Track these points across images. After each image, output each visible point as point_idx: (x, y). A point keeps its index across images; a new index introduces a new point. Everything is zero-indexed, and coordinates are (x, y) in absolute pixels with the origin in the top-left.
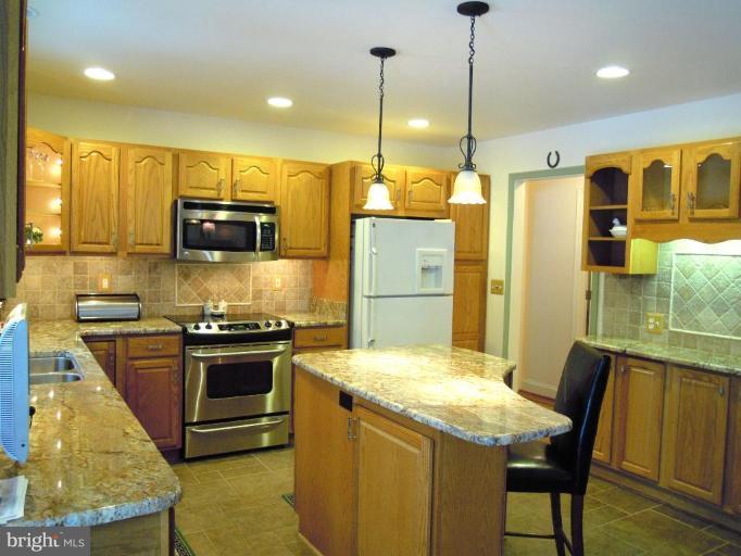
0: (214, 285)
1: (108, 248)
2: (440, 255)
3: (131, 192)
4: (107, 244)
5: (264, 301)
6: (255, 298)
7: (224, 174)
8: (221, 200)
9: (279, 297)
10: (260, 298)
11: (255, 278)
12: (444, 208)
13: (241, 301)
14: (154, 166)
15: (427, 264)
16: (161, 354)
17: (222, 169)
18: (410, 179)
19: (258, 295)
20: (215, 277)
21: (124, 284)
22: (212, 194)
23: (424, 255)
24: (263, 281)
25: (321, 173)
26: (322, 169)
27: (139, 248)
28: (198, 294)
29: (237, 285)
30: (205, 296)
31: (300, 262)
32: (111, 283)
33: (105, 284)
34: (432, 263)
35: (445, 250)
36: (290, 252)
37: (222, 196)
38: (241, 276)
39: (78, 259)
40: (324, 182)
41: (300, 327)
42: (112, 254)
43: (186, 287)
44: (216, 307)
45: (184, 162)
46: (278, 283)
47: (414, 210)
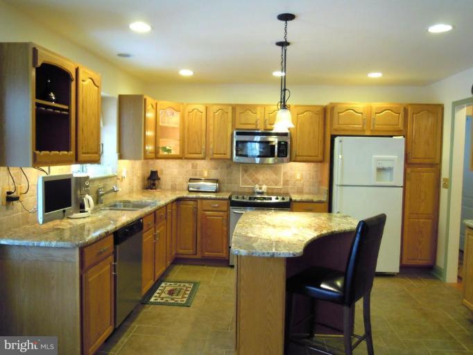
0: (261, 176)
1: (201, 156)
2: (393, 160)
3: (211, 128)
4: (200, 154)
5: (290, 186)
6: (284, 185)
7: (259, 116)
8: (259, 130)
9: (299, 184)
10: (288, 185)
11: (285, 173)
12: (402, 129)
13: (276, 185)
14: (223, 114)
15: (381, 166)
16: (218, 209)
17: (258, 113)
18: (374, 111)
19: (286, 183)
20: (262, 172)
21: (214, 175)
22: (253, 127)
23: (378, 160)
24: (289, 175)
25: (318, 111)
26: (319, 109)
27: (215, 156)
28: (253, 181)
29: (274, 176)
30: (256, 181)
31: (313, 164)
32: (208, 174)
33: (206, 174)
34: (386, 165)
35: (396, 157)
36: (298, 158)
37: (258, 128)
38: (276, 172)
39: (193, 161)
40: (321, 116)
41: (295, 201)
42: (203, 159)
43: (246, 177)
44: (260, 188)
45: (238, 110)
46: (298, 177)
47: (377, 131)
